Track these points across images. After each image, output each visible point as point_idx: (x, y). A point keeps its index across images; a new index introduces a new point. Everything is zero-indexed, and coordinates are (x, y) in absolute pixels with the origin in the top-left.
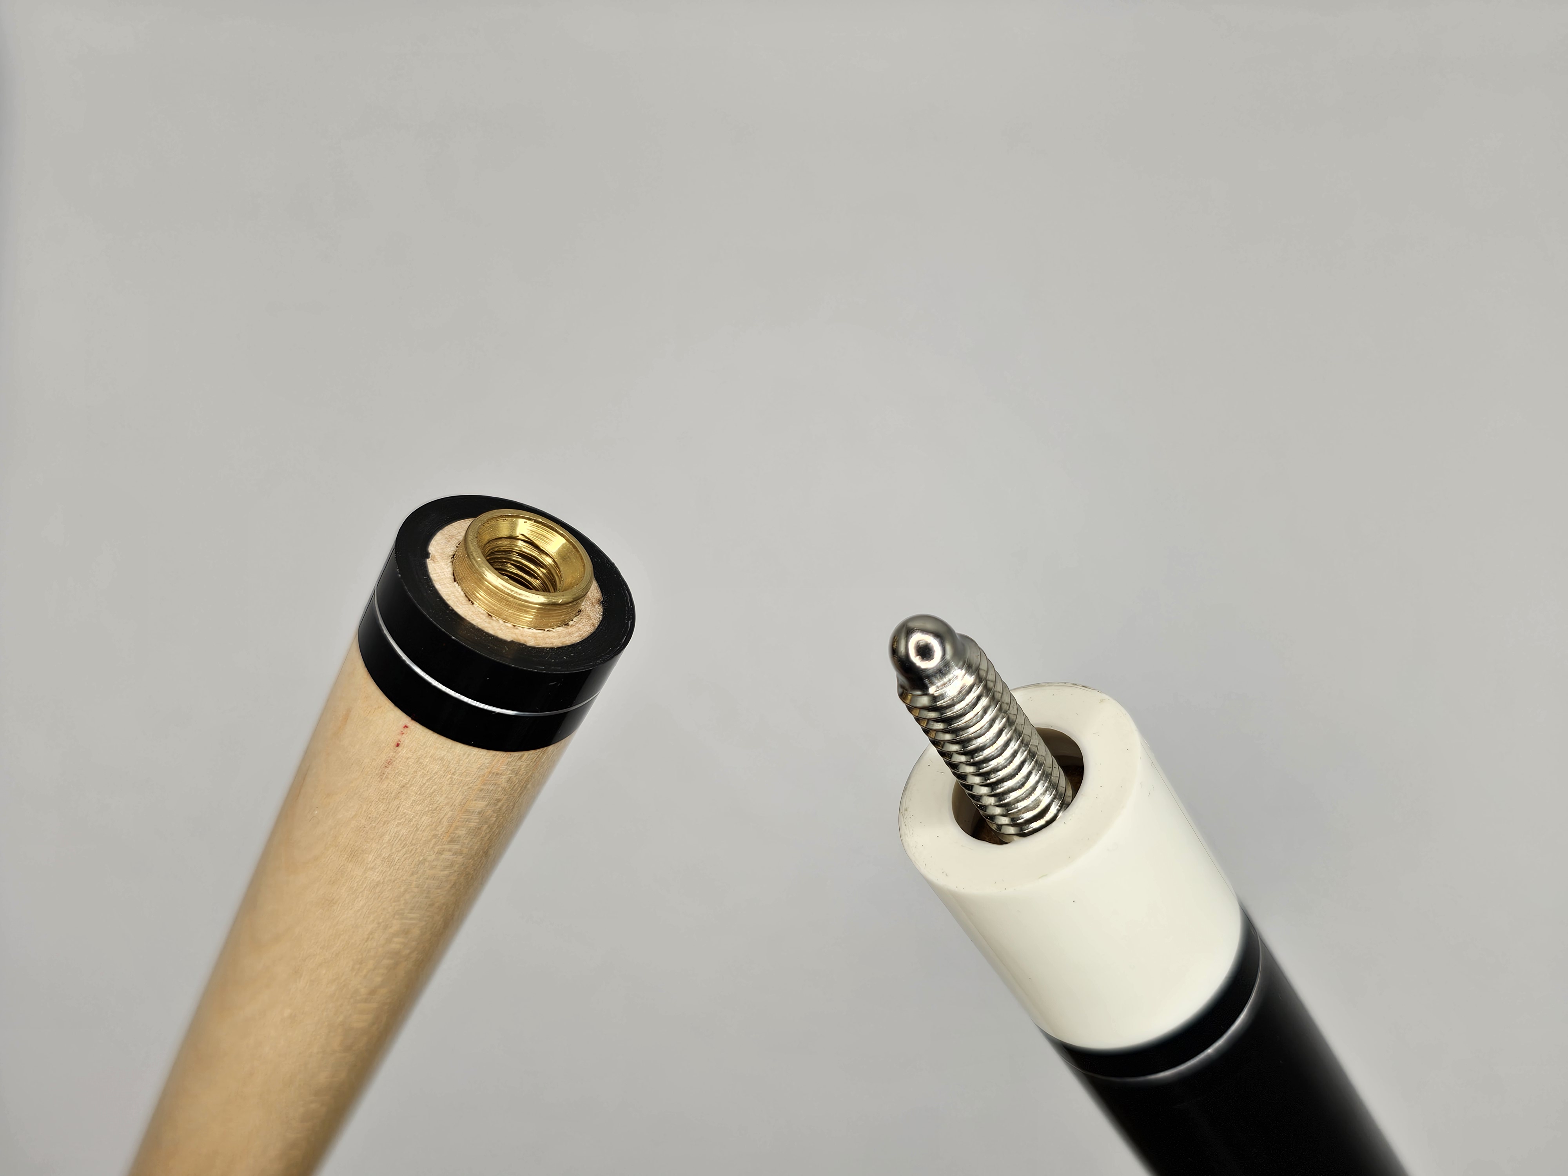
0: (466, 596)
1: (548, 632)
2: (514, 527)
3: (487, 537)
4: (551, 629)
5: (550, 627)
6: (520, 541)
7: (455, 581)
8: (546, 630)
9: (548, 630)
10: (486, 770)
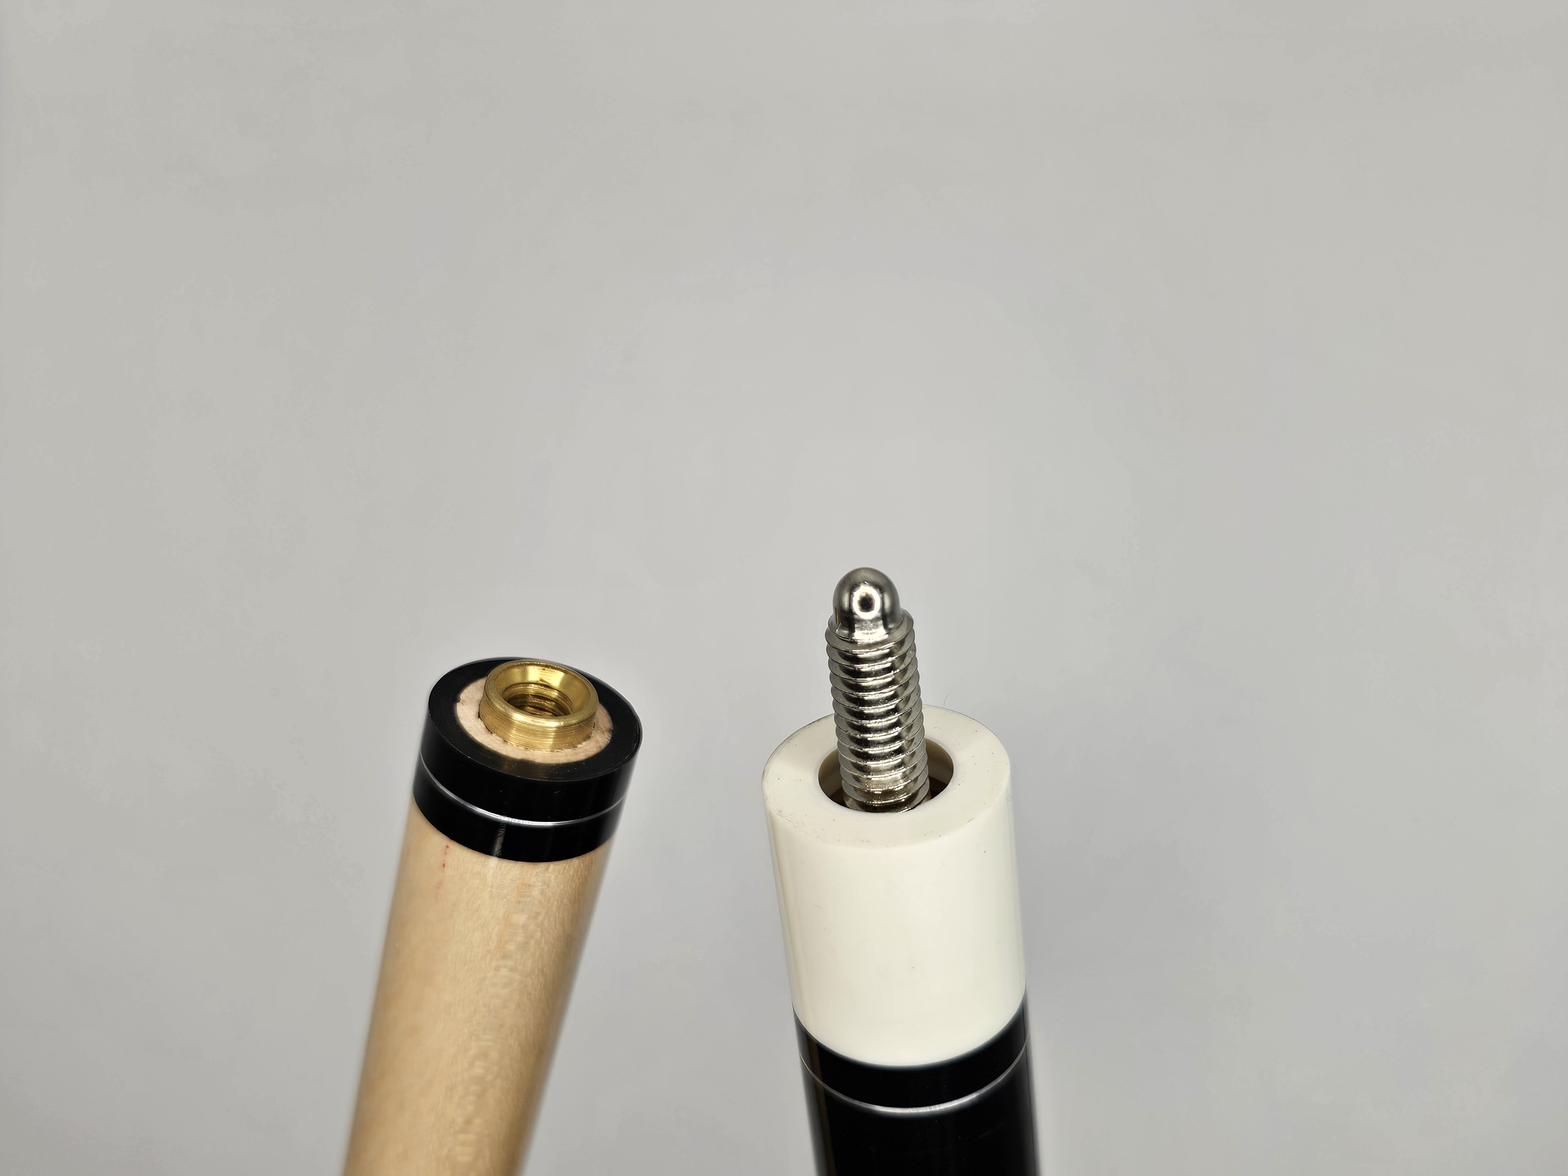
0: (487, 728)
1: (557, 753)
2: (525, 674)
3: (504, 686)
4: (560, 750)
5: (559, 749)
6: (533, 685)
7: (479, 717)
8: (555, 751)
9: (557, 752)
10: (519, 881)
